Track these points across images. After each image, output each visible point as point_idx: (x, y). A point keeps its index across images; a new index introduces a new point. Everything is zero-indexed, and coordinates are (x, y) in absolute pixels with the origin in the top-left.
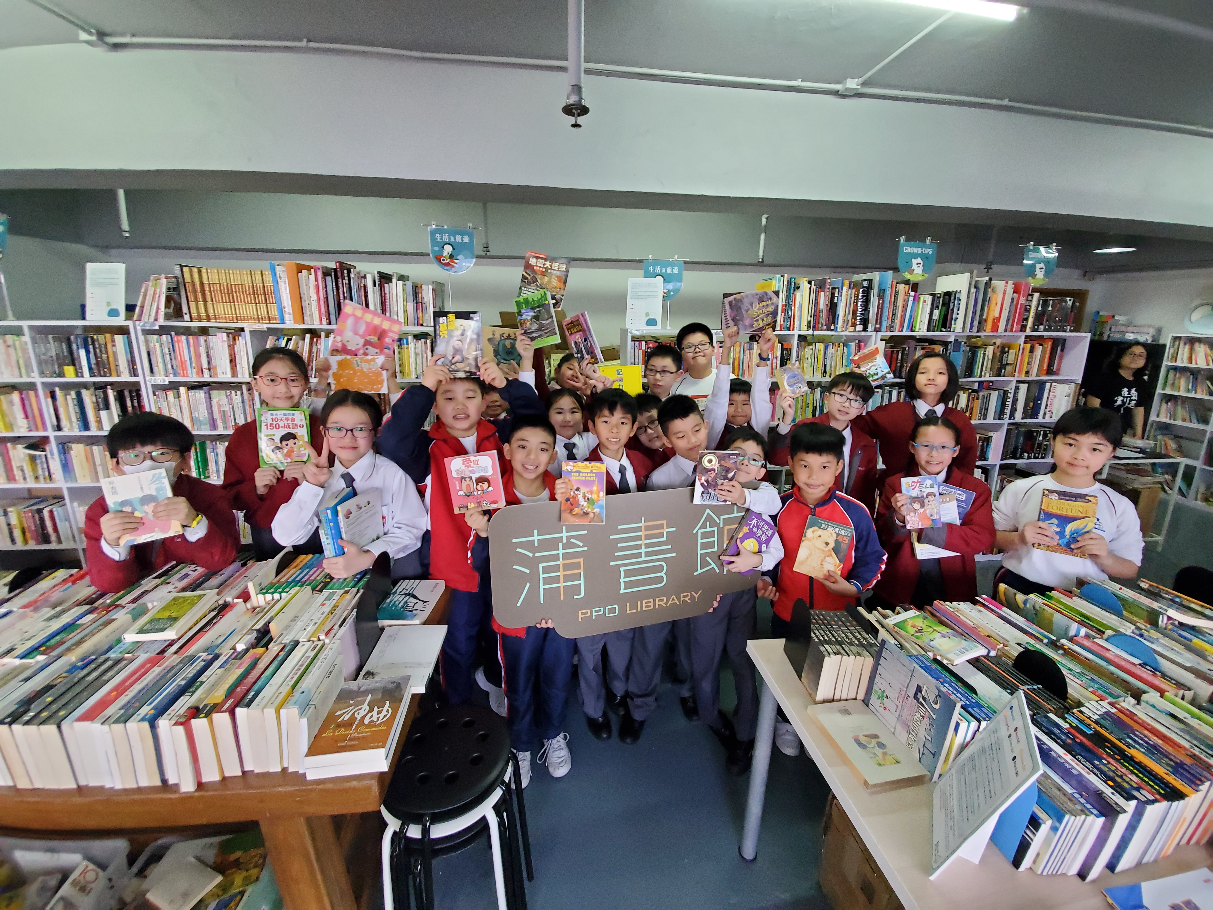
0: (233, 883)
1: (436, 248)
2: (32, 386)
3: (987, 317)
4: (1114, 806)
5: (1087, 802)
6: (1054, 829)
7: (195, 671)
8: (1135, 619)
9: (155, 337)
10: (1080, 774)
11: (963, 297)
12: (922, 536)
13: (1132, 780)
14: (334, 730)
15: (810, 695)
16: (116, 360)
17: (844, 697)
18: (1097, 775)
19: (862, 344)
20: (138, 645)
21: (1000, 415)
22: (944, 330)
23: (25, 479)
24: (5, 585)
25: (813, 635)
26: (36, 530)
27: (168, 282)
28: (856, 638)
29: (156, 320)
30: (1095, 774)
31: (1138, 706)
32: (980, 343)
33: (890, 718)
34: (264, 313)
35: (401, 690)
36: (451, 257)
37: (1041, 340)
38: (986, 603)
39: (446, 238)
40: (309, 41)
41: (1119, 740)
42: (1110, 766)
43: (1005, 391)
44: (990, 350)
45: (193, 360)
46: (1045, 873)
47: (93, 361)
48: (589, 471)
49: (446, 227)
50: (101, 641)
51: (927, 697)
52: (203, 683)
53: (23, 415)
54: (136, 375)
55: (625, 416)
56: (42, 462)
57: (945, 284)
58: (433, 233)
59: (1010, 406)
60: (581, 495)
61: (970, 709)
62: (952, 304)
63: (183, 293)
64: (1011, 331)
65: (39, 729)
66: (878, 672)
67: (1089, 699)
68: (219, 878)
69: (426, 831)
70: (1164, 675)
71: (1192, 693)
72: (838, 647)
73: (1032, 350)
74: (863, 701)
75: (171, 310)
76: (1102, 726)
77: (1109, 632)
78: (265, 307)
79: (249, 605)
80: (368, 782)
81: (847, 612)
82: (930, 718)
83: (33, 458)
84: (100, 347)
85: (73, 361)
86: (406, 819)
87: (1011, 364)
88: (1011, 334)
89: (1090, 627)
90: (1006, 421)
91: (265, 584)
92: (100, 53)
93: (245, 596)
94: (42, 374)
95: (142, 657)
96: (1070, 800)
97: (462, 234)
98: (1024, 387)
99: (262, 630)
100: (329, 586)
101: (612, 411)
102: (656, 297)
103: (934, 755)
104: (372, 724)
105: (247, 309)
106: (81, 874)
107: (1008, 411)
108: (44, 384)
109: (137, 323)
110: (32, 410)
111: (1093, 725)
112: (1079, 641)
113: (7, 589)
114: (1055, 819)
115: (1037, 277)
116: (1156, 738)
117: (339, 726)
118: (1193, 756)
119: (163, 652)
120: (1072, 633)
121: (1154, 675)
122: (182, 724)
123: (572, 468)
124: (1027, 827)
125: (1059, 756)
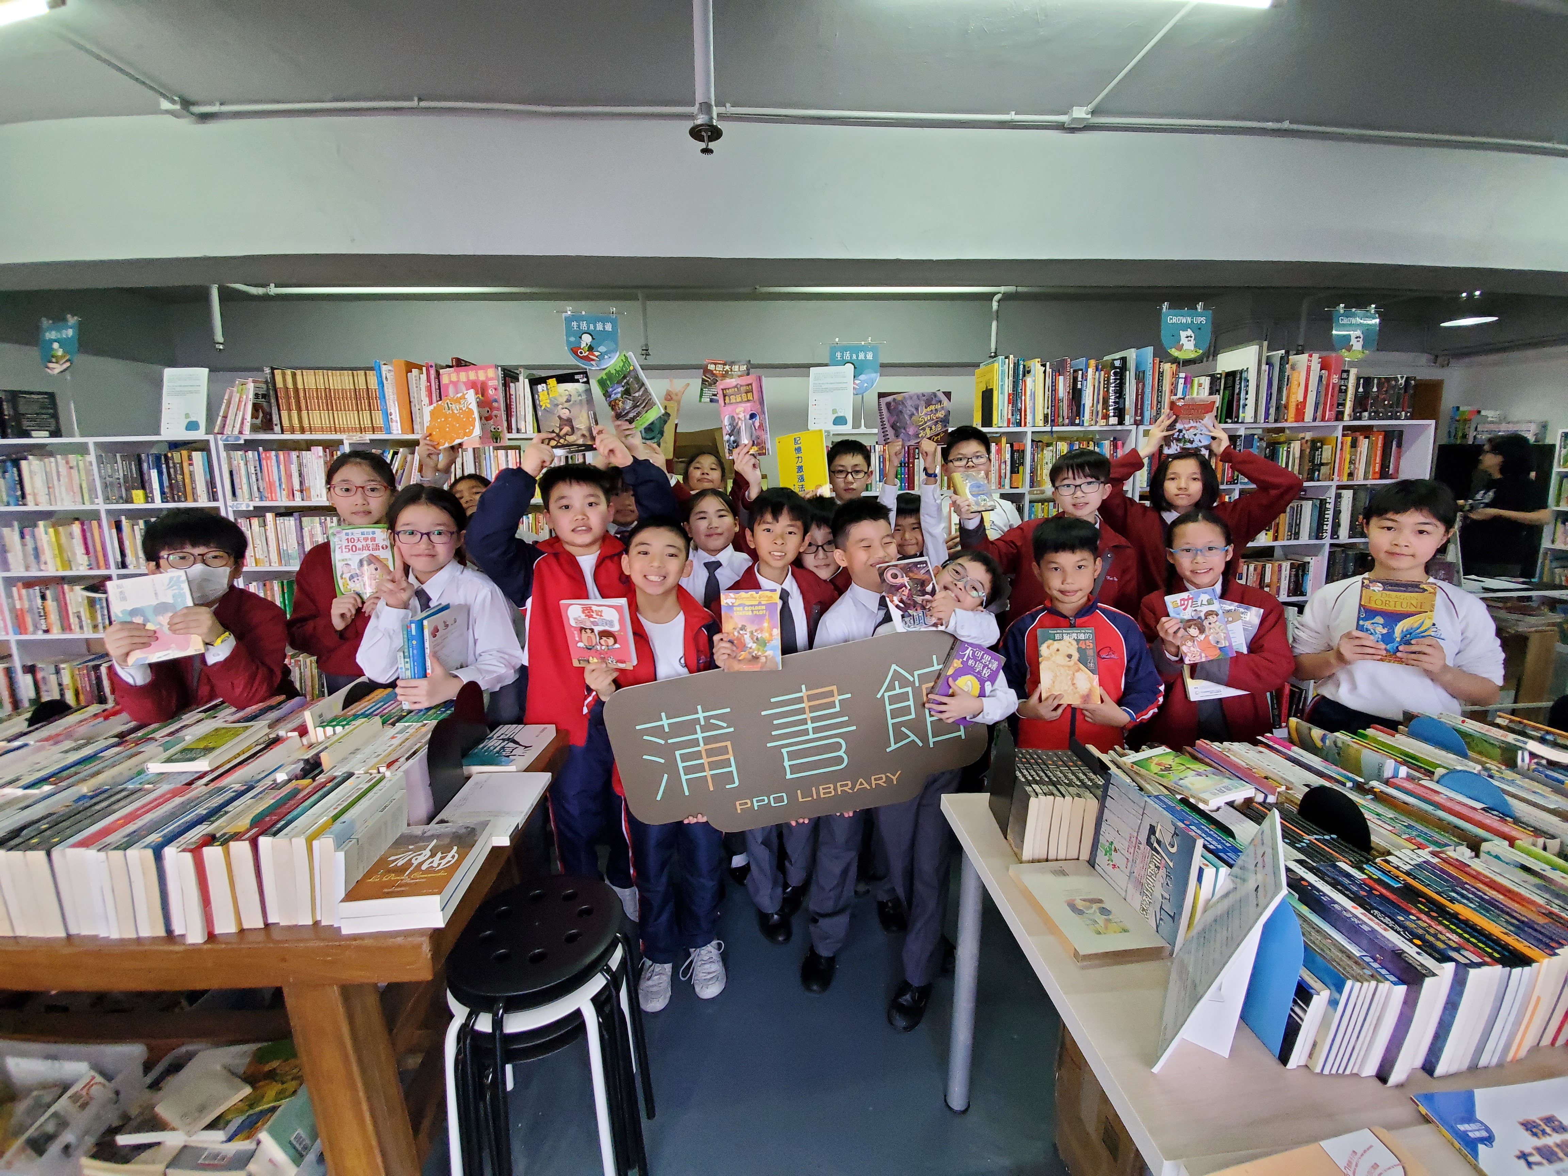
0: (263, 1097)
1: (572, 339)
2: (95, 515)
3: (1288, 403)
4: (1419, 968)
5: (1383, 967)
6: (1333, 1003)
7: (221, 802)
8: (1484, 759)
9: (240, 453)
10: (1373, 931)
11: (1252, 377)
12: (1196, 671)
13: (1450, 939)
14: (383, 875)
15: (1016, 854)
16: (193, 481)
17: (1062, 855)
18: (1399, 933)
19: (1120, 443)
20: (162, 776)
21: (1318, 533)
22: (1229, 421)
23: (81, 627)
24: (26, 720)
25: (1018, 774)
26: (92, 691)
27: (255, 387)
28: (1078, 778)
29: (241, 432)
30: (1396, 931)
31: (1476, 860)
32: (1282, 439)
33: (1120, 878)
34: (367, 423)
35: (475, 835)
36: (591, 349)
37: (1367, 431)
38: (1271, 743)
39: (584, 326)
40: (420, 100)
41: (1438, 893)
42: (1419, 922)
43: (1321, 500)
44: (1296, 447)
45: (283, 480)
46: (1326, 1071)
47: (166, 483)
48: (757, 603)
49: (584, 313)
50: (121, 774)
51: (1162, 840)
52: (226, 813)
53: (83, 551)
54: (215, 499)
55: (793, 523)
56: (102, 608)
57: (1227, 362)
58: (569, 320)
59: (1331, 520)
60: (748, 635)
61: (1221, 854)
62: (1237, 387)
63: (273, 401)
64: (1323, 420)
65: (25, 856)
66: (1104, 818)
67: (1400, 848)
68: (247, 1090)
69: (498, 1024)
70: (1517, 821)
71: (1557, 842)
72: (1051, 787)
73: (1354, 445)
74: (1088, 862)
75: (258, 421)
76: (1415, 878)
77: (1439, 772)
78: (368, 415)
79: (305, 740)
80: (418, 940)
81: (1073, 751)
82: (1167, 866)
83: (92, 603)
84: (175, 467)
85: (143, 484)
86: (476, 1007)
87: (1327, 464)
88: (1322, 424)
89: (1418, 769)
90: (1327, 541)
91: (328, 716)
92: (186, 125)
93: (303, 731)
94: (107, 500)
95: (165, 788)
96: (1356, 963)
97: (604, 321)
98: (1348, 495)
99: (312, 761)
100: (405, 719)
101: (776, 515)
102: (845, 389)
103: (1173, 918)
104: (430, 870)
105: (348, 418)
106: (84, 1087)
107: (1328, 527)
108: (108, 512)
109: (219, 436)
110: (94, 546)
111: (1403, 877)
112: (1398, 783)
113: (27, 723)
114: (1333, 988)
115: (1354, 348)
116: (1495, 893)
117: (389, 871)
118: (1550, 915)
119: (190, 784)
120: (1388, 773)
121: (1503, 820)
122: (191, 851)
123: (734, 601)
124: (1295, 1002)
125: (1346, 910)
